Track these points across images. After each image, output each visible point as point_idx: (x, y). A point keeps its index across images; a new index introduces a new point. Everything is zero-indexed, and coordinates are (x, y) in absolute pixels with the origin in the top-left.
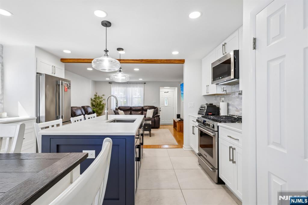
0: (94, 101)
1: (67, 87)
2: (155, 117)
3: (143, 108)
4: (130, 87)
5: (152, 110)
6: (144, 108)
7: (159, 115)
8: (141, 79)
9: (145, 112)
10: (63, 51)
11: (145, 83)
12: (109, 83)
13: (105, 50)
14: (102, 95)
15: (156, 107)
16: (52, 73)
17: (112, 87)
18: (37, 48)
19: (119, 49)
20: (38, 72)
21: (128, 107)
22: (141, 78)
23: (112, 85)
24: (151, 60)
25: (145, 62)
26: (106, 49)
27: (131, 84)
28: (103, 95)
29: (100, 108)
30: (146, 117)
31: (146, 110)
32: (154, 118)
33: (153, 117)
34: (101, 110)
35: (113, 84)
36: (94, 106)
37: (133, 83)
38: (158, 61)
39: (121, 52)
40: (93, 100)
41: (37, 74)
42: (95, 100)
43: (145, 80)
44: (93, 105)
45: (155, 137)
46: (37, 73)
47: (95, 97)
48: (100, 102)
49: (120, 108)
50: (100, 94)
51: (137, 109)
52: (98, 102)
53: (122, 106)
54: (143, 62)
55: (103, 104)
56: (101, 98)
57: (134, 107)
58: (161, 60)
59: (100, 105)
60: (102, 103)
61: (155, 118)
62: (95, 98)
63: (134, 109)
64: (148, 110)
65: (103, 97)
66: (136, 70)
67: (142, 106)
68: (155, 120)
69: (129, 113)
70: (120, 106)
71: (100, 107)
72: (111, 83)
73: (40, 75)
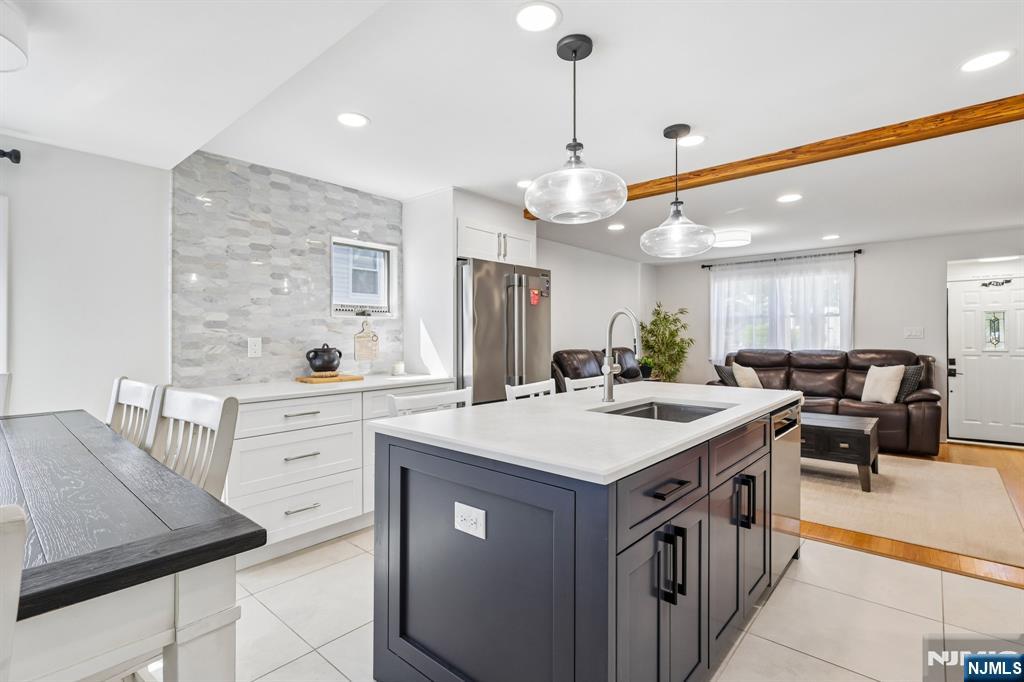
0: (651, 332)
1: (536, 292)
2: (911, 402)
3: (845, 358)
4: (786, 273)
5: (896, 371)
6: (854, 361)
7: (936, 392)
8: (831, 238)
9: (859, 378)
10: (516, 185)
11: (859, 252)
12: (703, 267)
13: (571, 142)
14: (677, 311)
15: (924, 358)
16: (499, 255)
17: (712, 281)
18: (458, 191)
19: (673, 132)
20: (462, 255)
21: (778, 353)
22: (832, 233)
23: (712, 273)
24: (843, 138)
25: (808, 156)
26: (575, 140)
27: (792, 261)
28: (682, 312)
29: (670, 356)
30: (863, 399)
31: (863, 370)
32: (902, 407)
33: (897, 401)
34: (674, 363)
35: (717, 268)
36: (652, 348)
37: (799, 257)
38: (886, 133)
39: (684, 141)
40: (649, 328)
41: (460, 262)
42: (653, 327)
43: (855, 238)
44: (647, 346)
45: (894, 496)
46: (458, 259)
47: (654, 318)
48: (673, 334)
49: (742, 359)
50: (670, 309)
51: (816, 361)
52: (664, 334)
53: (751, 351)
54: (801, 157)
55: (682, 340)
56: (676, 321)
57: (801, 354)
58: (904, 125)
59: (671, 344)
60: (678, 339)
61: (911, 406)
62: (654, 323)
63: (804, 361)
64: (873, 370)
65: (679, 316)
66: (789, 198)
67: (846, 349)
68: (909, 415)
69: (782, 376)
70: (745, 351)
71: (672, 353)
72: (709, 266)
73: (464, 264)
